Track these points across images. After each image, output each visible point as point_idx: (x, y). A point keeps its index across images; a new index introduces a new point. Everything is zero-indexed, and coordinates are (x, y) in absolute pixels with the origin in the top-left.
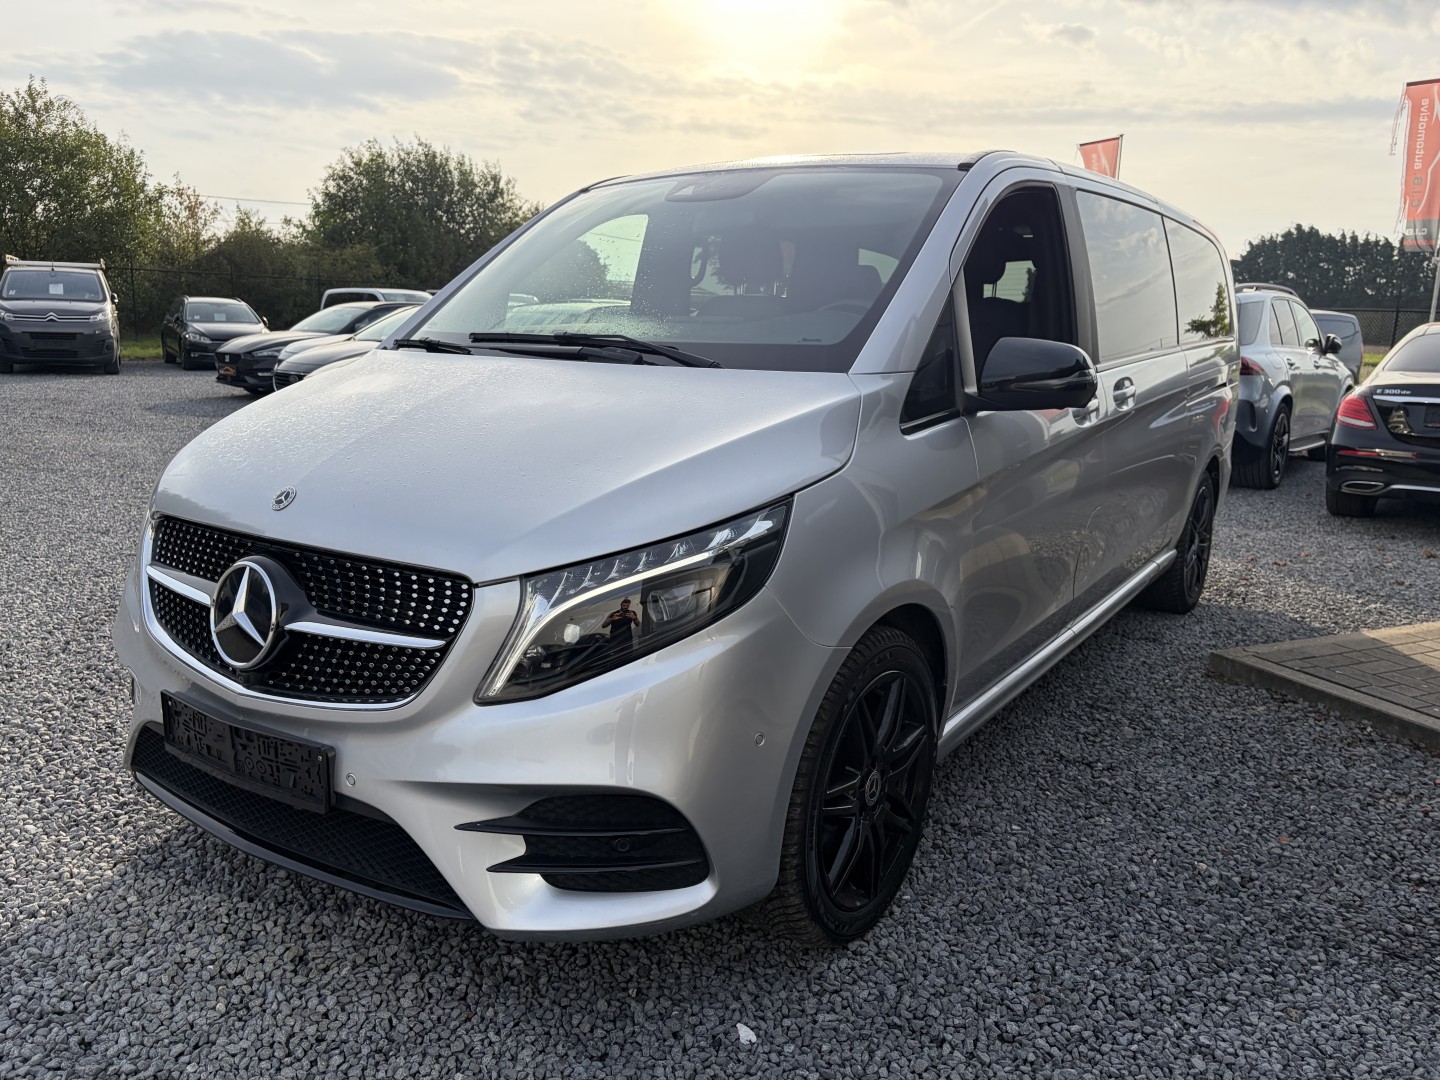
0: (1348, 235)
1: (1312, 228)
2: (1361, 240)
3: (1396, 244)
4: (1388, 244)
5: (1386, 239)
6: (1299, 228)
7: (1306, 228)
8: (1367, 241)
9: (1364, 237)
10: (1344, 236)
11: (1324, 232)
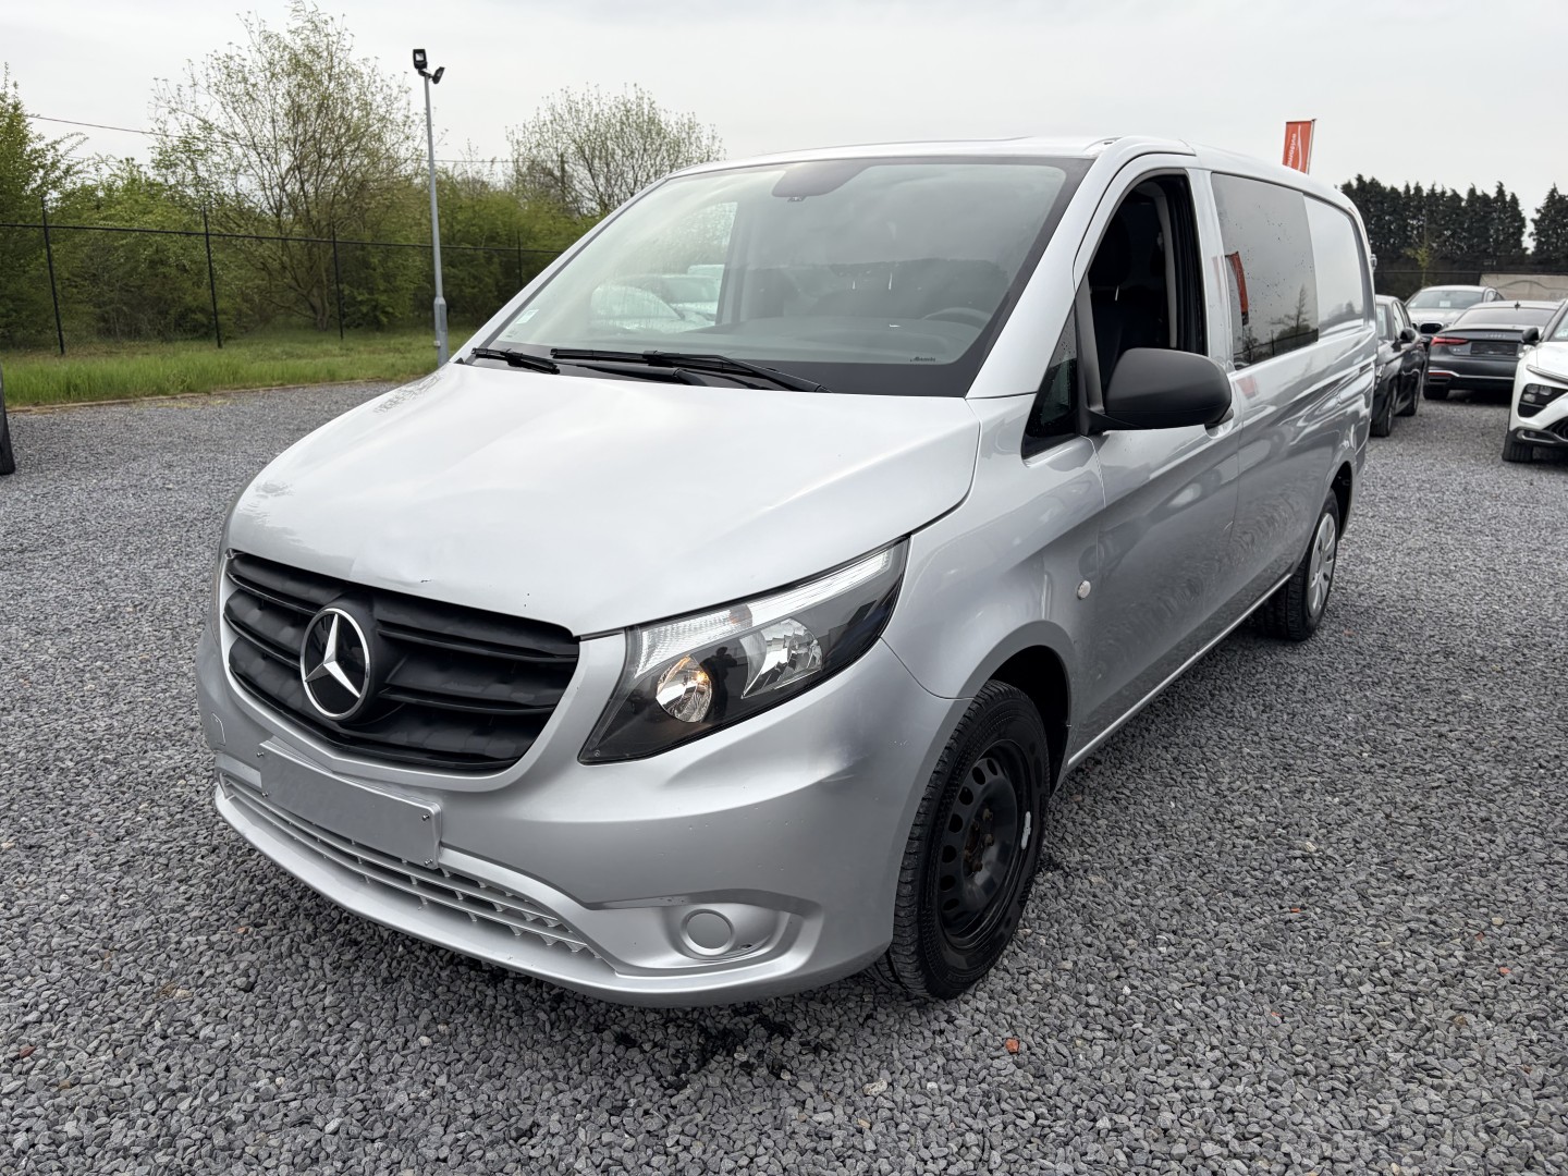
6: (1360, 178)
10: (1407, 187)
11: (1386, 183)
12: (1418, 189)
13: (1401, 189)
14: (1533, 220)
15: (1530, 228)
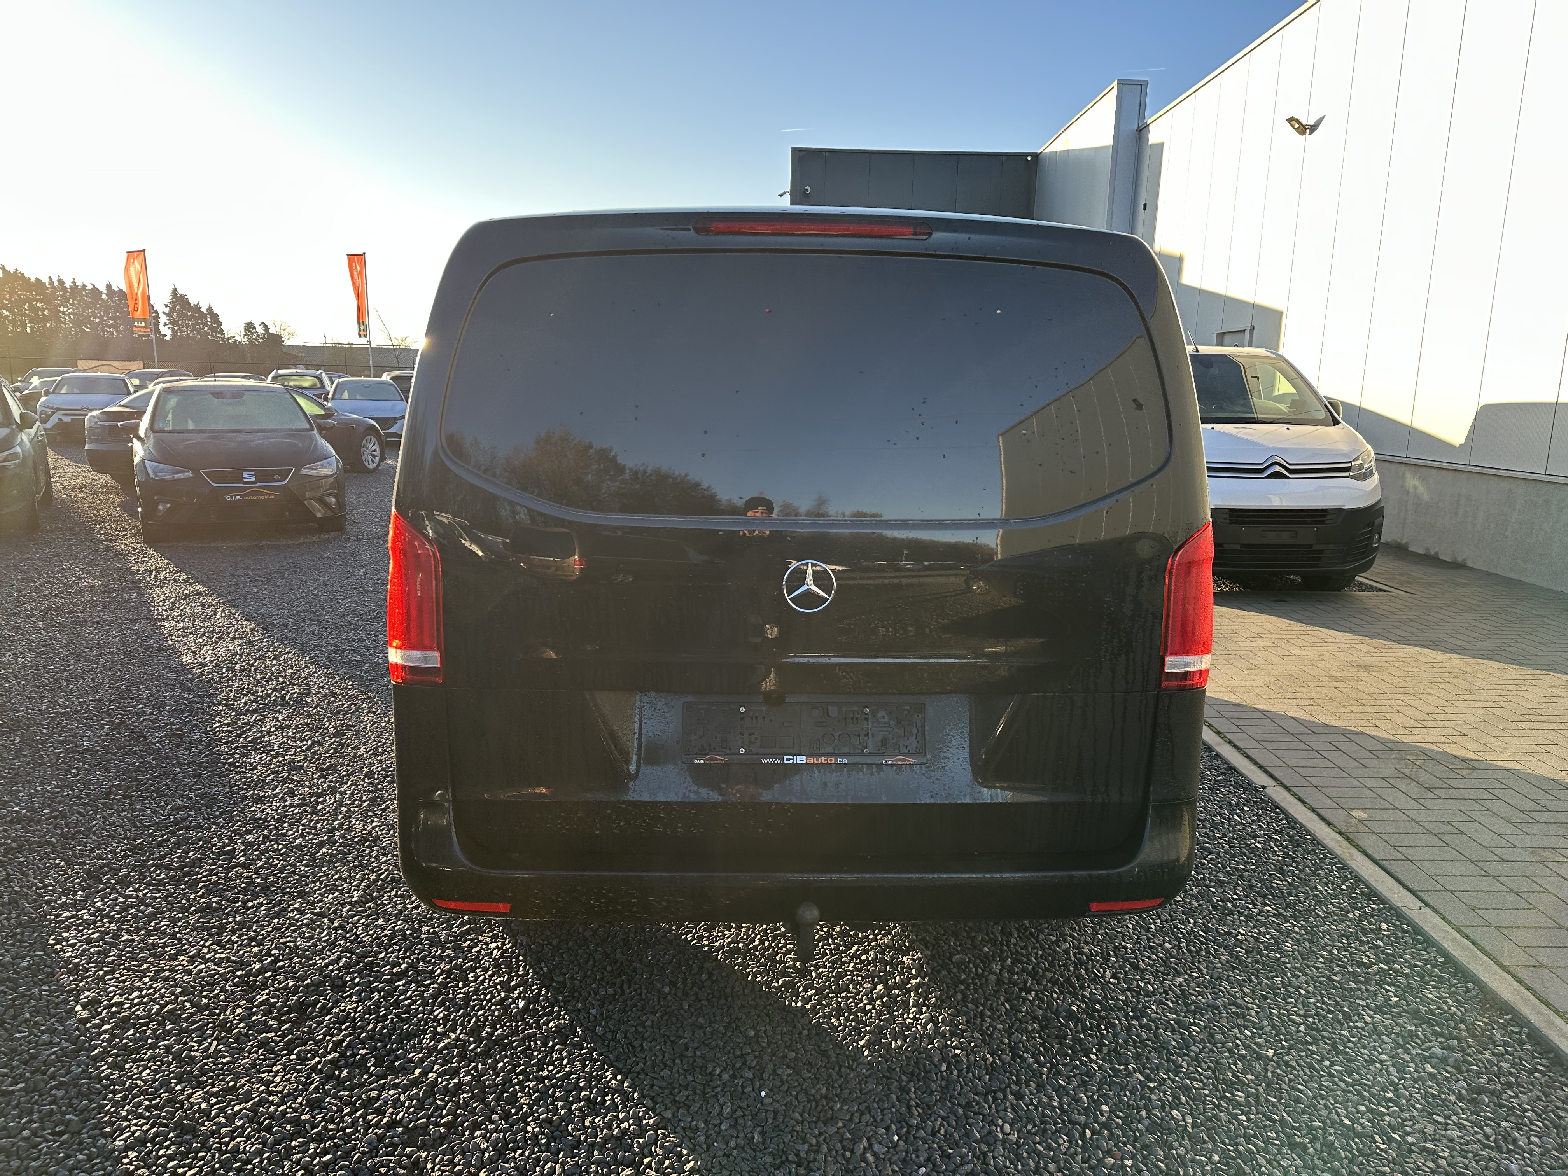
12: (61, 282)
13: (46, 281)
14: (164, 313)
15: (163, 319)
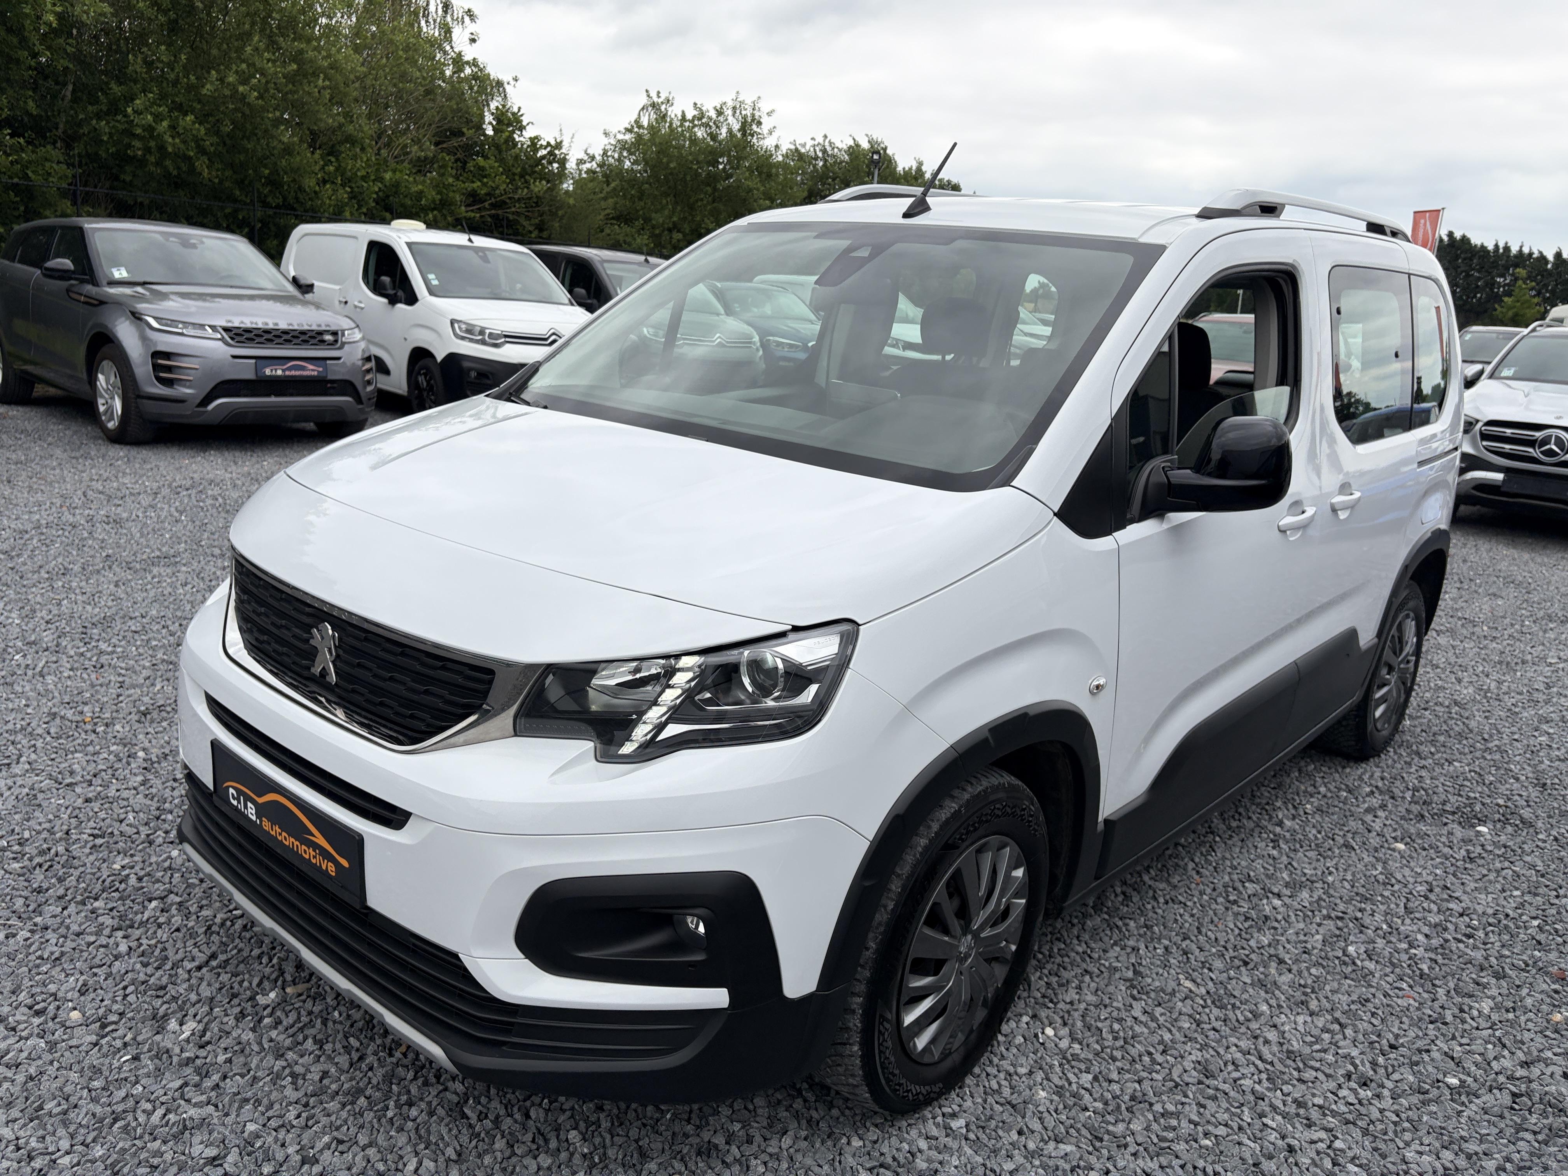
0: (1501, 245)
1: (1464, 237)
2: (1514, 249)
3: (1550, 257)
4: (1542, 258)
5: (1541, 253)
6: (1451, 235)
7: (1458, 235)
8: (1521, 251)
9: (1518, 249)
10: (1497, 246)
11: (1476, 240)
